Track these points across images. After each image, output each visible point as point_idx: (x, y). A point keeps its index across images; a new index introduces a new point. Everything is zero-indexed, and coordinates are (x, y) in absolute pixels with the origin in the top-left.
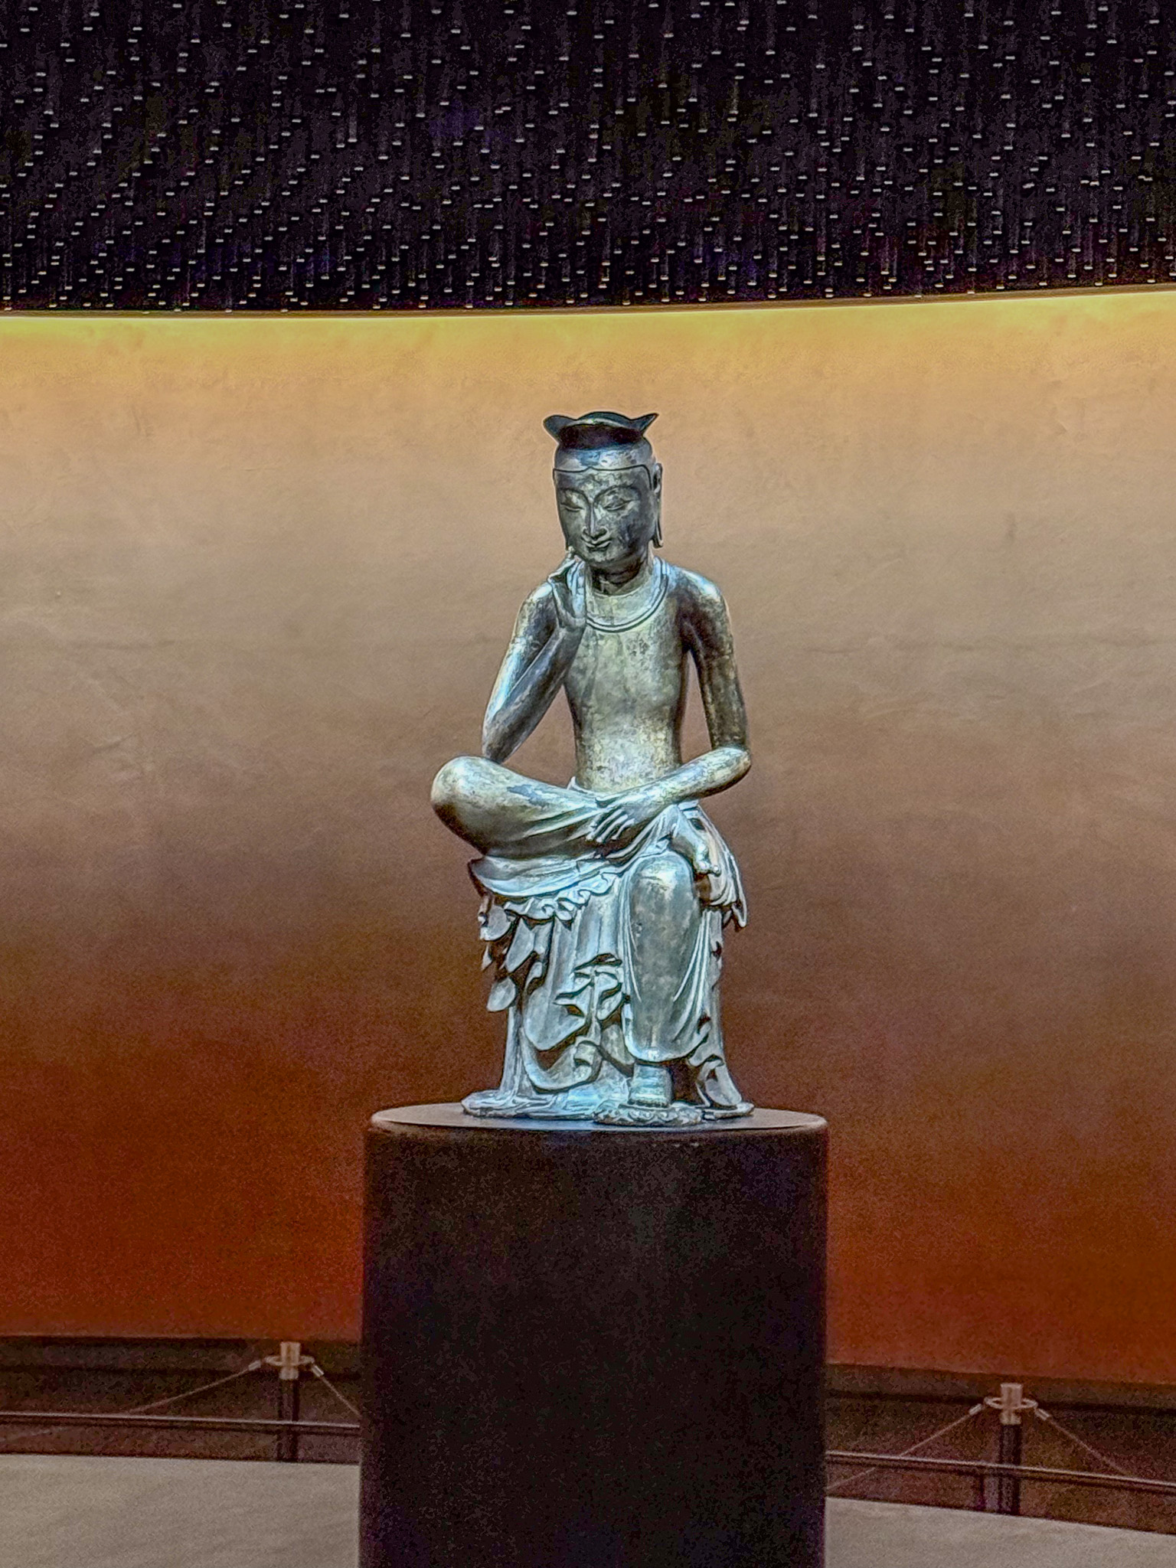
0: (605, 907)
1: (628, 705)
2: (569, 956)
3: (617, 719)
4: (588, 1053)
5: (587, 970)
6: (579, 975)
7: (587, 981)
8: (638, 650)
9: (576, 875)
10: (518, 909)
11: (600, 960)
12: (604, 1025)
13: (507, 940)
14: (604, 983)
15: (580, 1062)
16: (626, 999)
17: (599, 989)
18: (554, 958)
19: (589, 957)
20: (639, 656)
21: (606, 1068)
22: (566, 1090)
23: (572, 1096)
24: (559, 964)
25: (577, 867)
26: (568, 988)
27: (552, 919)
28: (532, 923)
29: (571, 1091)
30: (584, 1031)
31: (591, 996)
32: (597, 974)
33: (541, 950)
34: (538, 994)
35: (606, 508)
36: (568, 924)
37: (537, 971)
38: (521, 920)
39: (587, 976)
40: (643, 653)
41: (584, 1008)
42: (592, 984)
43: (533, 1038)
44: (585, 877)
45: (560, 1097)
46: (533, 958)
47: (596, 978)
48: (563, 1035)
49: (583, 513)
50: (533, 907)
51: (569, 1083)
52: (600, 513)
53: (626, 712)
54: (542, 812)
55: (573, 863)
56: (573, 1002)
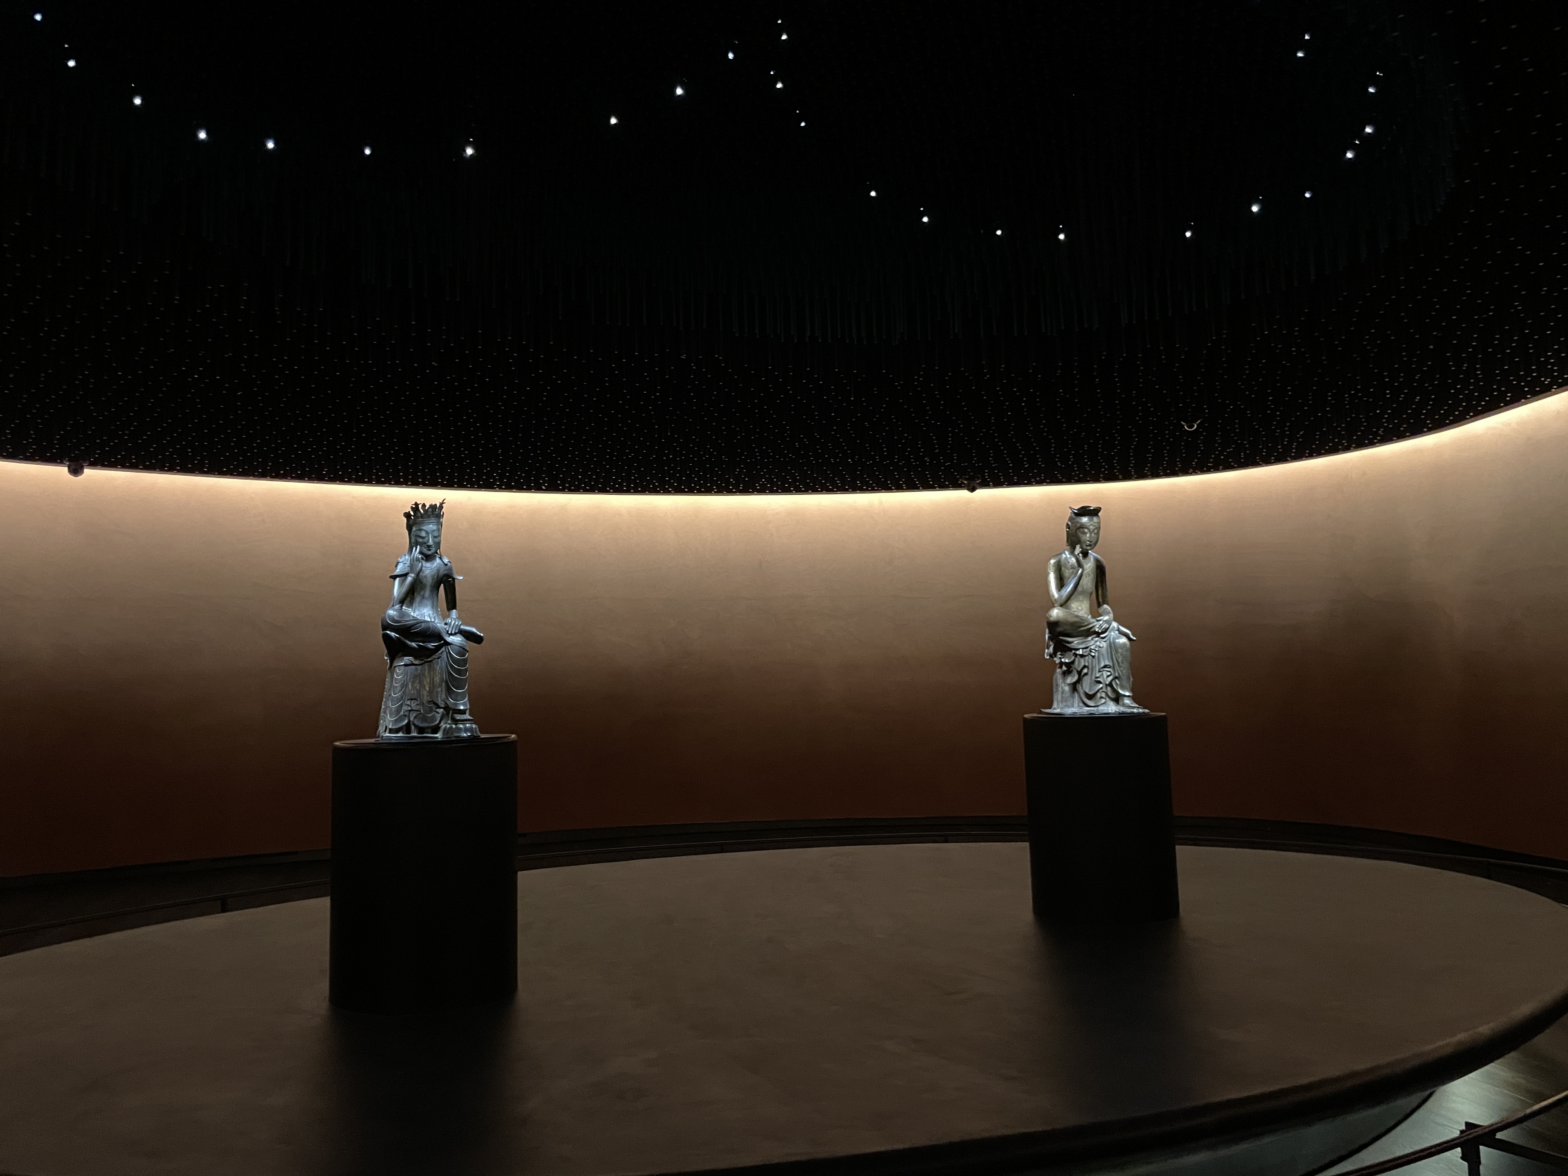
0: (1104, 651)
1: (1083, 592)
2: (1096, 666)
3: (1079, 597)
4: (1103, 695)
5: (1101, 670)
6: (1099, 671)
7: (1101, 673)
8: (1088, 576)
9: (1093, 642)
10: (1077, 652)
11: (1105, 666)
12: (1107, 685)
13: (1073, 662)
14: (1105, 674)
15: (1102, 698)
16: (1116, 678)
17: (1105, 676)
18: (1090, 667)
19: (1102, 665)
20: (1088, 578)
21: (1107, 699)
22: (1098, 706)
23: (1101, 708)
24: (1092, 668)
25: (1092, 639)
26: (1098, 675)
27: (1088, 655)
28: (1082, 656)
29: (1100, 706)
30: (1102, 688)
31: (1103, 678)
32: (1104, 671)
33: (1087, 664)
34: (1086, 678)
35: (1095, 534)
36: (1093, 657)
37: (1085, 671)
38: (1078, 656)
39: (1101, 671)
40: (1089, 577)
41: (1102, 681)
42: (1102, 674)
43: (1087, 691)
44: (1096, 642)
45: (1095, 709)
46: (1085, 667)
47: (1104, 672)
48: (1097, 689)
49: (1088, 535)
50: (1083, 652)
51: (1099, 704)
52: (1093, 535)
53: (1081, 594)
54: (1084, 623)
55: (1090, 638)
56: (1098, 679)
